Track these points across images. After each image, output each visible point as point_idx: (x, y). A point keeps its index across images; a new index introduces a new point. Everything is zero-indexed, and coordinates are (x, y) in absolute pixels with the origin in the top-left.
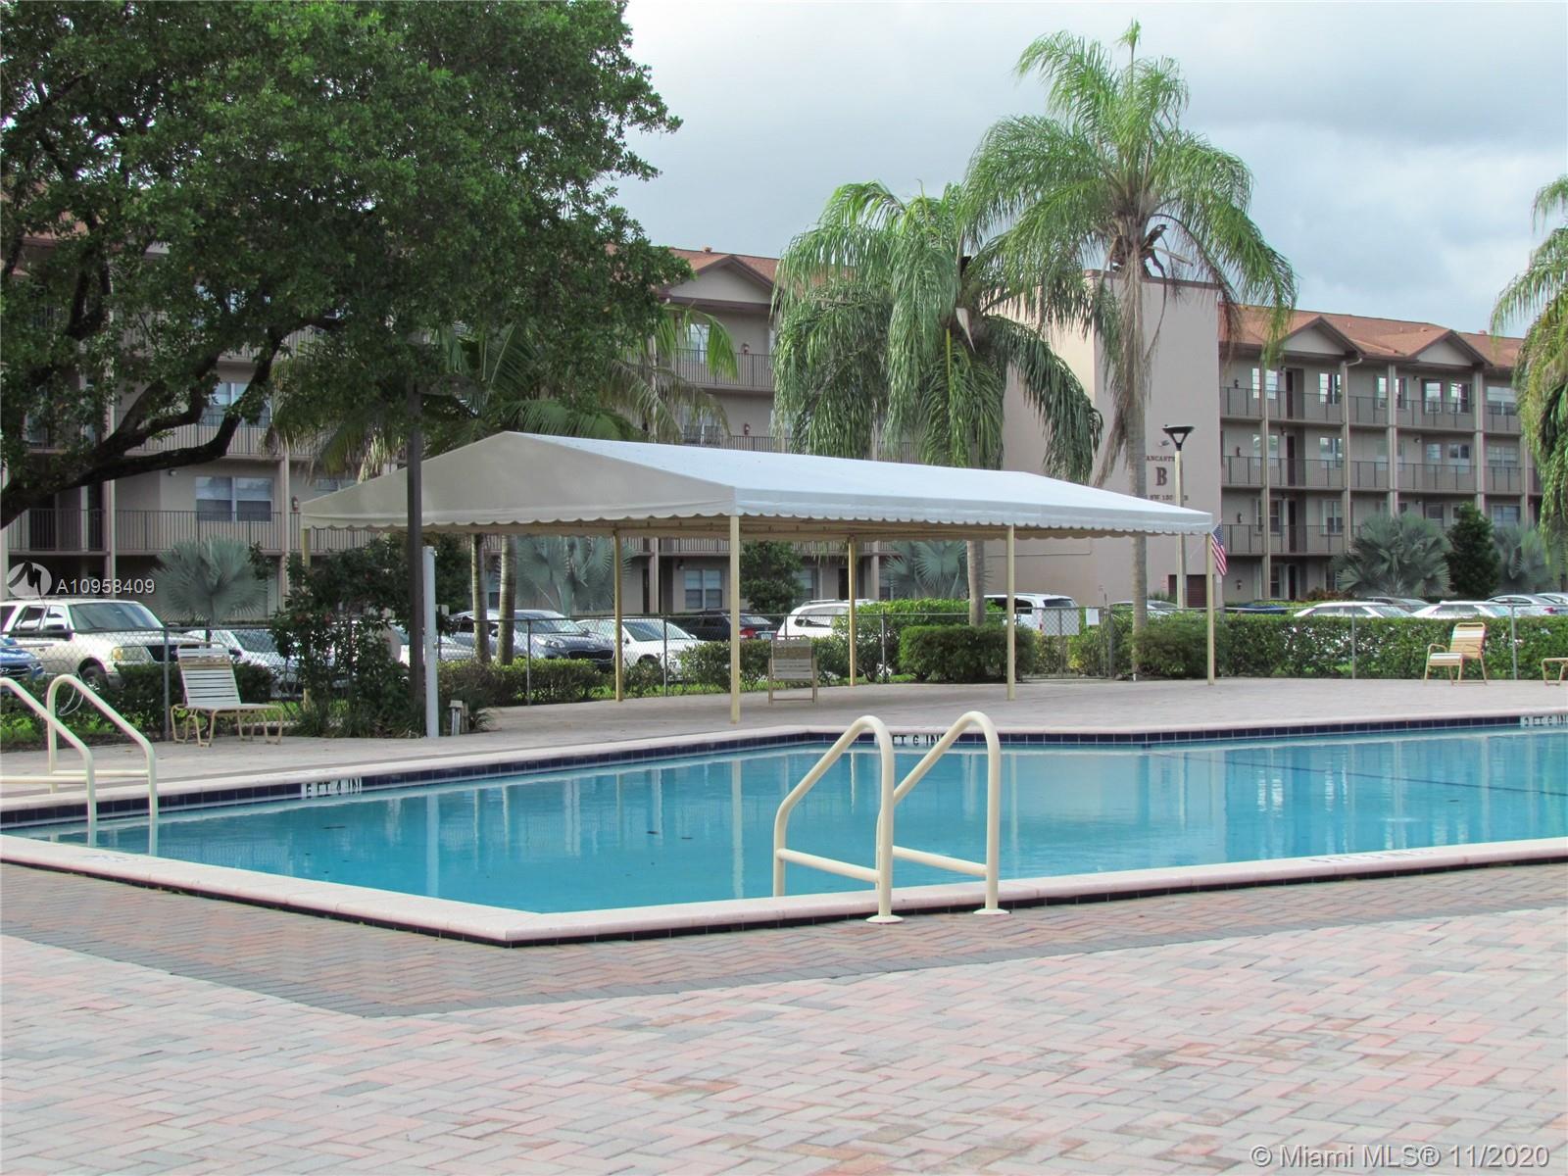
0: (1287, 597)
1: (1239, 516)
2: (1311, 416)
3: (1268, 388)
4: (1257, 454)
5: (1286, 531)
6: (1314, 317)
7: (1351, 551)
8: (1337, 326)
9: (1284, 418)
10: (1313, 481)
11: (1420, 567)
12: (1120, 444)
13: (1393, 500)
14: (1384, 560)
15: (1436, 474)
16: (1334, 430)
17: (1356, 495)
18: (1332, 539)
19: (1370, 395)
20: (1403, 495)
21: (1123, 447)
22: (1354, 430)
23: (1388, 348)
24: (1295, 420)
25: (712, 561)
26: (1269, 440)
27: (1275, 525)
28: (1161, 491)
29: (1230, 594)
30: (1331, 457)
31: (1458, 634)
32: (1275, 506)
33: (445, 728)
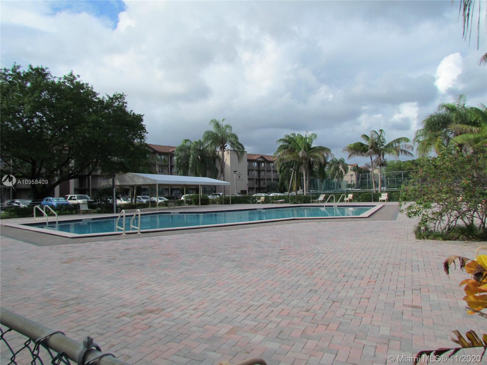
0: (258, 193)
1: (251, 182)
2: (261, 169)
3: (255, 165)
4: (254, 174)
5: (258, 184)
6: (261, 156)
7: (266, 187)
8: (263, 156)
9: (257, 169)
10: (261, 177)
11: (275, 189)
13: (272, 180)
14: (270, 188)
15: (278, 176)
16: (264, 171)
17: (267, 179)
18: (264, 185)
19: (269, 166)
21: (222, 174)
22: (267, 171)
24: (259, 169)
25: (178, 189)
26: (255, 172)
27: (256, 183)
28: (239, 179)
29: (250, 192)
30: (264, 174)
31: (261, 198)
32: (256, 181)
33: (117, 212)
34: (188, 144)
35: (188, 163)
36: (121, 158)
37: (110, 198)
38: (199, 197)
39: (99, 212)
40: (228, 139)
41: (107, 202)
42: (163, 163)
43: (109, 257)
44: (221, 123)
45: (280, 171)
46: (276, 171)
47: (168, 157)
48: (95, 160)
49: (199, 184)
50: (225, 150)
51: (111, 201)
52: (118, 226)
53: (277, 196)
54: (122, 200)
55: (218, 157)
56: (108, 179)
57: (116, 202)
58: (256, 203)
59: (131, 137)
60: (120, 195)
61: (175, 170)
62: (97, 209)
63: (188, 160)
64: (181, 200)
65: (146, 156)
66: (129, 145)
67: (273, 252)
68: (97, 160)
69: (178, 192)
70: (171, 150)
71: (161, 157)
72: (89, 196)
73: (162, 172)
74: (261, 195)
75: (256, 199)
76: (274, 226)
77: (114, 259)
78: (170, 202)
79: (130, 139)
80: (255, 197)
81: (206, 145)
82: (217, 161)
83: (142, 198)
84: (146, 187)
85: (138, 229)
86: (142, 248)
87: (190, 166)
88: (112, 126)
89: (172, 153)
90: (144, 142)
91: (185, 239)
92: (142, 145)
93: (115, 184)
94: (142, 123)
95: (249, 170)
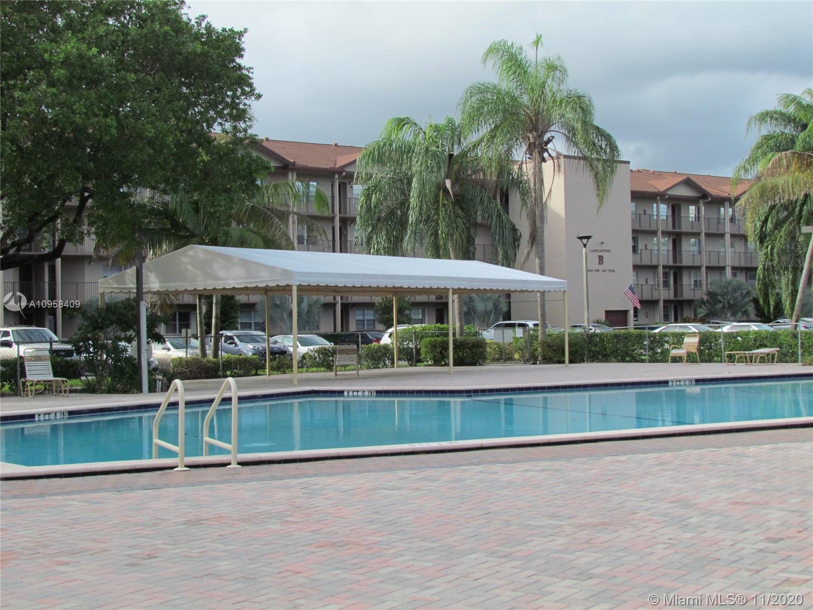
0: (673, 320)
1: (647, 280)
2: (685, 228)
3: (661, 214)
4: (656, 248)
5: (672, 287)
6: (685, 177)
7: (705, 298)
8: (694, 180)
9: (670, 229)
10: (686, 261)
11: (739, 305)
12: (532, 246)
13: (728, 271)
14: (720, 302)
15: (751, 257)
16: (697, 235)
17: (708, 268)
18: (696, 291)
19: (717, 217)
20: (733, 268)
21: (534, 247)
22: (707, 235)
23: (726, 192)
24: (677, 230)
25: (369, 306)
26: (662, 240)
27: (666, 284)
28: (601, 267)
29: (642, 320)
30: (696, 249)
31: (686, 340)
32: (666, 275)
33: (152, 389)
34: (407, 135)
35: (404, 205)
36: (165, 192)
37: (129, 340)
38: (447, 335)
39: (90, 389)
40: (556, 114)
41: (116, 351)
42: (314, 210)
43: (132, 547)
44: (529, 55)
45: (762, 238)
46: (744, 238)
47: (333, 185)
48: (75, 201)
49: (449, 285)
50: (546, 155)
51: (130, 350)
52: (160, 438)
53: (747, 334)
54: (168, 344)
55: (518, 183)
56: (120, 269)
57: (149, 351)
58: (663, 358)
59: (200, 113)
60: (162, 329)
61: (357, 233)
62: (83, 378)
63: (406, 195)
64: (379, 347)
65: (254, 181)
66: (194, 145)
67: (739, 546)
68: (83, 201)
69: (369, 315)
70: (341, 161)
71: (308, 186)
72: (55, 333)
73: (309, 243)
74: (685, 331)
75: (666, 346)
76: (739, 449)
77: (150, 557)
78: (342, 352)
79: (197, 122)
80: (663, 335)
81: (474, 138)
82: (515, 199)
83: (238, 336)
84: (254, 298)
85: (230, 451)
86: (245, 520)
87: (412, 217)
88: (131, 77)
89: (348, 169)
90: (245, 130)
91: (400, 489)
92: (237, 142)
93: (146, 287)
94: (238, 60)
95: (637, 234)
